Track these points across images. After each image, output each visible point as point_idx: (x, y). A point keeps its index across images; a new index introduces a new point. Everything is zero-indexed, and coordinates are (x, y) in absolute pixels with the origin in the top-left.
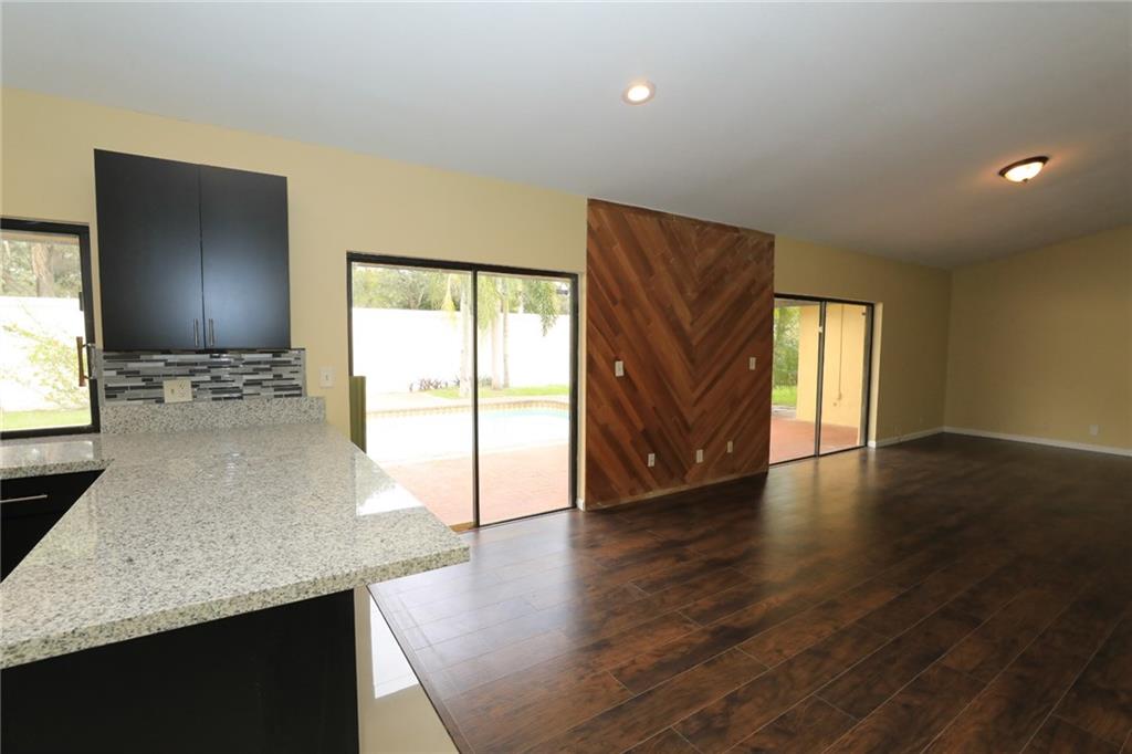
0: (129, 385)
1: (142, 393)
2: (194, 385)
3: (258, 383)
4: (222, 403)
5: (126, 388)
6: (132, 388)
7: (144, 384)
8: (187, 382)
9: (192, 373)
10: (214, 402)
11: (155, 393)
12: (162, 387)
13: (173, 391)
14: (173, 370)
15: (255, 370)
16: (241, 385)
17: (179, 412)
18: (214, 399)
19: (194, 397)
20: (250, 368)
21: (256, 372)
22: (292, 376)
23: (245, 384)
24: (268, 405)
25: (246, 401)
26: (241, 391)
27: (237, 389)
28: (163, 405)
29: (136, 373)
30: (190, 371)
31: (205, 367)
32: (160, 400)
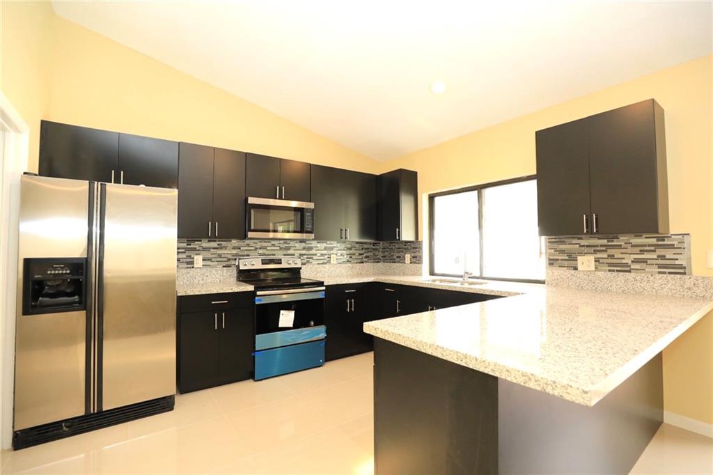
0: (560, 258)
1: (566, 263)
2: (597, 260)
3: (644, 261)
4: (615, 273)
5: (558, 260)
6: (562, 260)
7: (567, 258)
8: (591, 258)
9: (595, 252)
10: (609, 273)
11: (573, 263)
12: (577, 260)
13: (583, 263)
14: (586, 250)
16: (630, 262)
17: (586, 277)
18: (610, 271)
19: (596, 268)
20: (637, 250)
22: (675, 257)
23: (632, 262)
24: (652, 278)
25: (632, 274)
26: (630, 266)
27: (626, 265)
28: (577, 272)
29: (562, 252)
30: (594, 251)
31: (604, 248)
32: (576, 269)
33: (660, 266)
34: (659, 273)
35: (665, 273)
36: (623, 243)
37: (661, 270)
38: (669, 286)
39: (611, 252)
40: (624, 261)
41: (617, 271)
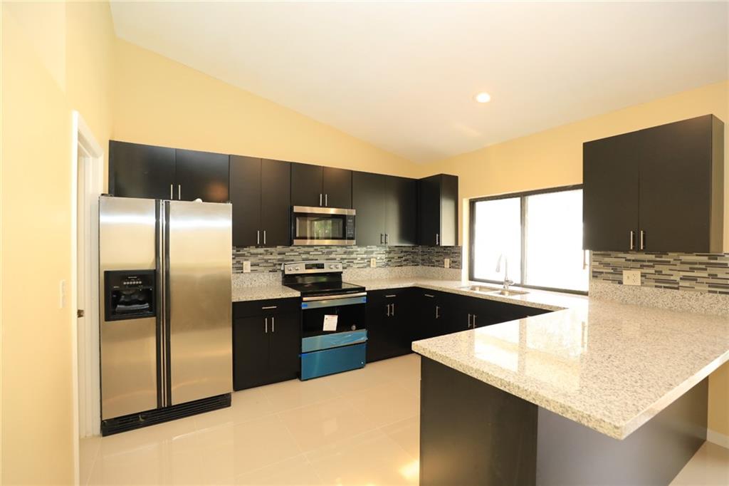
0: (604, 271)
1: (611, 276)
2: (643, 275)
3: (694, 279)
4: (662, 290)
5: (602, 273)
6: (606, 273)
7: (612, 271)
8: (638, 273)
9: (642, 267)
10: (655, 289)
11: (618, 277)
12: (622, 274)
13: (628, 277)
14: (632, 264)
15: (691, 268)
16: (678, 279)
17: (631, 291)
18: (656, 286)
19: (642, 283)
20: (687, 267)
21: (692, 270)
22: (728, 276)
23: (681, 279)
24: (701, 297)
25: (681, 292)
26: (678, 283)
27: (674, 282)
28: (622, 286)
29: (607, 265)
30: (641, 266)
31: (652, 264)
32: (621, 282)
33: (711, 285)
34: (710, 292)
35: (716, 292)
36: (672, 260)
37: (710, 289)
38: (720, 305)
39: (658, 267)
40: (672, 278)
41: (665, 287)
